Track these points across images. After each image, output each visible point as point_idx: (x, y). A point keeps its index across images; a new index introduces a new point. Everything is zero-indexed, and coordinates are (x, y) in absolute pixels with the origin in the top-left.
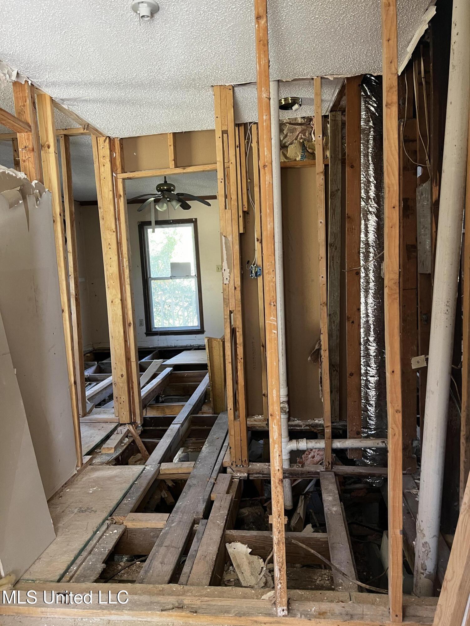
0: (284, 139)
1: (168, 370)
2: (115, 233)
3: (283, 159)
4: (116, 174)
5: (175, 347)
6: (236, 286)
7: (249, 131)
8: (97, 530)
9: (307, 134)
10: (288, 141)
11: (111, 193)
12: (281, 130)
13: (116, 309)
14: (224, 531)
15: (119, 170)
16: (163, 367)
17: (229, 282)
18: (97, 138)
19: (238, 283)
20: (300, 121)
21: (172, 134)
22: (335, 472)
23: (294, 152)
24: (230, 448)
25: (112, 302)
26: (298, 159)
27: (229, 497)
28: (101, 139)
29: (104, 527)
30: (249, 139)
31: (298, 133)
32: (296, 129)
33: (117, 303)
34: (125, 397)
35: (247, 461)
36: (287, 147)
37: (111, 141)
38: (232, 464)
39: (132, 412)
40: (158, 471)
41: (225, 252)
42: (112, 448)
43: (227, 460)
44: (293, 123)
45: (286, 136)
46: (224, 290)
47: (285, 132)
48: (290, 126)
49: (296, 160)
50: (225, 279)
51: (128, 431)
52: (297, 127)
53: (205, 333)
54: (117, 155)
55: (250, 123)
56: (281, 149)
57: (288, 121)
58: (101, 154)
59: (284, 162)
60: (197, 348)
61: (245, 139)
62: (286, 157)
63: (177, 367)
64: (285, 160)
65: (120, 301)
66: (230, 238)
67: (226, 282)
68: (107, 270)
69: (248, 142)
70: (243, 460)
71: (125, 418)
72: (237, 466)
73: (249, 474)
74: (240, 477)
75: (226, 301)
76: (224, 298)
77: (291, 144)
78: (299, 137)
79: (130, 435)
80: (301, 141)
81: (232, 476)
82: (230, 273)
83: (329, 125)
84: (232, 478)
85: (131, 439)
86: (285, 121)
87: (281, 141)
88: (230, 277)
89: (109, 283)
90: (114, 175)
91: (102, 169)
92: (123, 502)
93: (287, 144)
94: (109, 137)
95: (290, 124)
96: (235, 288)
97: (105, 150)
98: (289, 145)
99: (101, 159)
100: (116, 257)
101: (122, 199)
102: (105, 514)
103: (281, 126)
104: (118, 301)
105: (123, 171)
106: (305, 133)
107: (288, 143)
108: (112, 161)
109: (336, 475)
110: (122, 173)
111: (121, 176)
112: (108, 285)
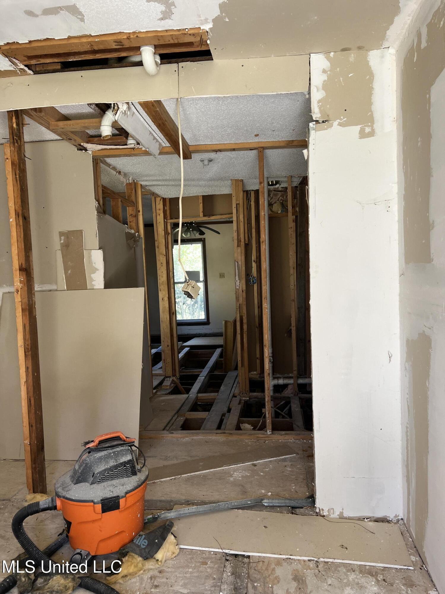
0: (270, 200)
1: (187, 349)
2: (165, 257)
3: (270, 212)
4: (167, 220)
5: (187, 335)
6: (243, 290)
7: (249, 195)
8: (173, 417)
9: (285, 197)
10: (273, 201)
11: (163, 232)
12: (269, 195)
13: (165, 304)
14: (239, 418)
15: (169, 218)
16: (183, 348)
17: (239, 287)
18: (155, 198)
19: (244, 288)
20: (280, 189)
21: (202, 197)
22: (299, 397)
23: (277, 208)
24: (239, 383)
25: (163, 299)
26: (279, 212)
27: (240, 406)
28: (158, 199)
29: (176, 416)
30: (249, 199)
31: (279, 196)
32: (278, 194)
33: (165, 300)
34: (169, 360)
35: (249, 391)
36: (272, 205)
37: (164, 200)
38: (240, 393)
39: (174, 369)
40: (197, 397)
41: (237, 271)
42: (168, 386)
43: (237, 391)
44: (276, 190)
45: (272, 198)
46: (236, 292)
47: (271, 196)
48: (275, 192)
49: (278, 213)
50: (237, 286)
51: (173, 380)
52: (278, 193)
53: (210, 324)
54: (167, 208)
55: (250, 190)
56: (269, 206)
57: (274, 189)
58: (157, 208)
59: (271, 214)
60: (204, 335)
61: (247, 200)
62: (272, 211)
63: (192, 347)
64: (271, 213)
65: (167, 299)
66: (240, 263)
67: (237, 288)
68: (160, 279)
69: (249, 202)
70: (247, 390)
71: (169, 372)
72: (243, 394)
73: (250, 398)
74: (245, 400)
75: (237, 299)
76: (236, 297)
77: (275, 203)
78: (280, 199)
79: (174, 382)
80: (281, 201)
81: (240, 399)
82: (240, 282)
83: (298, 192)
84: (240, 400)
85: (175, 385)
86: (271, 189)
87: (269, 201)
88: (239, 285)
89: (161, 287)
90: (165, 220)
91: (158, 217)
92: (182, 409)
93: (272, 203)
94: (163, 198)
95: (274, 191)
96: (243, 291)
97: (160, 206)
98: (274, 203)
99: (158, 211)
100: (166, 271)
101: (170, 235)
102: (175, 412)
103: (269, 191)
104: (166, 299)
105: (171, 219)
106: (284, 197)
107: (274, 202)
108: (165, 212)
109: (300, 398)
110: (170, 219)
111: (170, 221)
112: (160, 289)
